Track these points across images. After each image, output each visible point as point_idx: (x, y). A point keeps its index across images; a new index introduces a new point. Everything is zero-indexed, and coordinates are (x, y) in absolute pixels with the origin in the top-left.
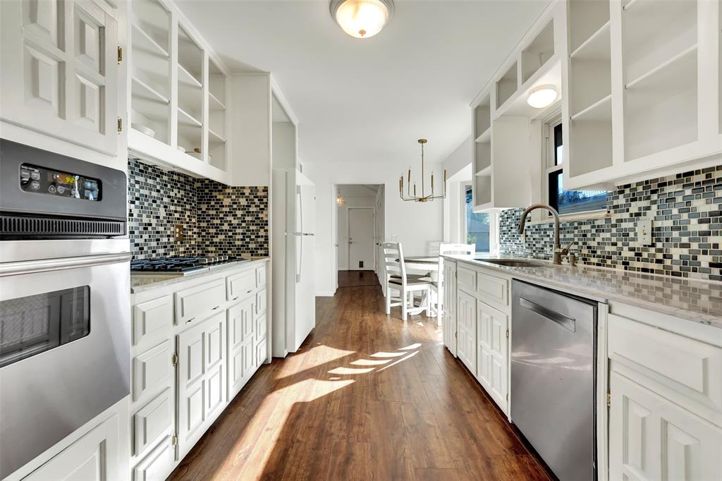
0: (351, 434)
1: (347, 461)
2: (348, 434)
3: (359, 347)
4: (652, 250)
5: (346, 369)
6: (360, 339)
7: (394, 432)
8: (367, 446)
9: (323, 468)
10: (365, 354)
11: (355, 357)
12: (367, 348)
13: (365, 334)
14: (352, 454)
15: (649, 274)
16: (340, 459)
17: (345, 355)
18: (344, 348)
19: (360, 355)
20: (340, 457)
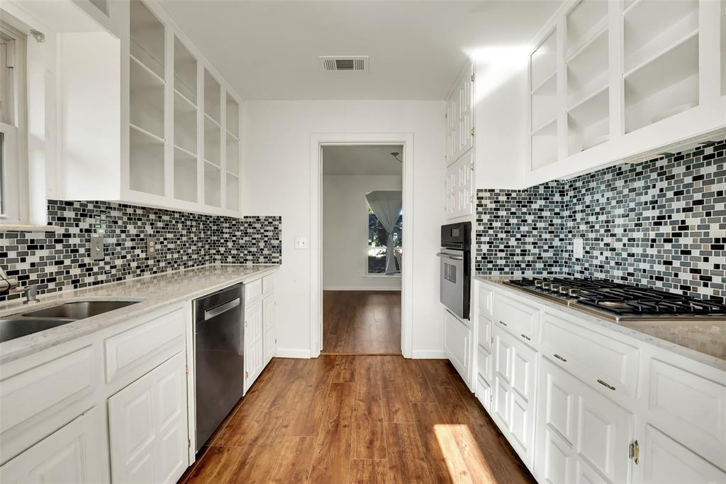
0: (370, 468)
1: (371, 443)
2: (373, 467)
4: (102, 264)
7: (324, 471)
8: (353, 457)
9: (390, 437)
14: (368, 447)
15: (100, 285)
16: (377, 444)
20: (378, 445)
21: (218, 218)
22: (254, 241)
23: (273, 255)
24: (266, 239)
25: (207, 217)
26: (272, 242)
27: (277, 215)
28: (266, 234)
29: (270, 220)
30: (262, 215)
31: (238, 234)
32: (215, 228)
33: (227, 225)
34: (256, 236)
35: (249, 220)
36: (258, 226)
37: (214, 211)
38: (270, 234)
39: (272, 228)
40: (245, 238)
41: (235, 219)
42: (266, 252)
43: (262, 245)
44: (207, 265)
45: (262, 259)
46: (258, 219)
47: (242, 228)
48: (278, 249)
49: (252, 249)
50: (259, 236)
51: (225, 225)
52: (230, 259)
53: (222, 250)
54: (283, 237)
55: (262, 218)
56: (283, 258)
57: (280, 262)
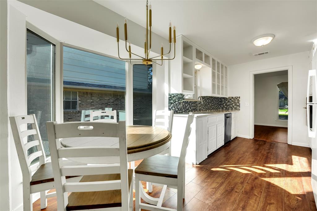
3: (257, 181)
5: (268, 170)
6: (252, 189)
10: (254, 175)
11: (261, 175)
12: (250, 178)
13: (246, 193)
17: (269, 178)
18: (269, 184)
19: (257, 175)
21: (221, 98)
22: (231, 104)
23: (237, 108)
24: (235, 103)
25: (219, 98)
26: (237, 104)
27: (239, 96)
28: (235, 102)
29: (236, 98)
30: (234, 96)
31: (227, 102)
32: (220, 100)
33: (224, 100)
34: (232, 102)
35: (230, 98)
36: (233, 99)
37: (220, 96)
38: (236, 102)
39: (237, 100)
40: (229, 103)
41: (226, 98)
42: (235, 107)
43: (234, 105)
44: (218, 110)
45: (234, 109)
46: (233, 98)
47: (228, 100)
48: (239, 106)
49: (231, 106)
50: (233, 102)
51: (223, 100)
52: (224, 109)
53: (222, 106)
54: (240, 102)
55: (234, 98)
56: (240, 108)
57: (239, 110)
